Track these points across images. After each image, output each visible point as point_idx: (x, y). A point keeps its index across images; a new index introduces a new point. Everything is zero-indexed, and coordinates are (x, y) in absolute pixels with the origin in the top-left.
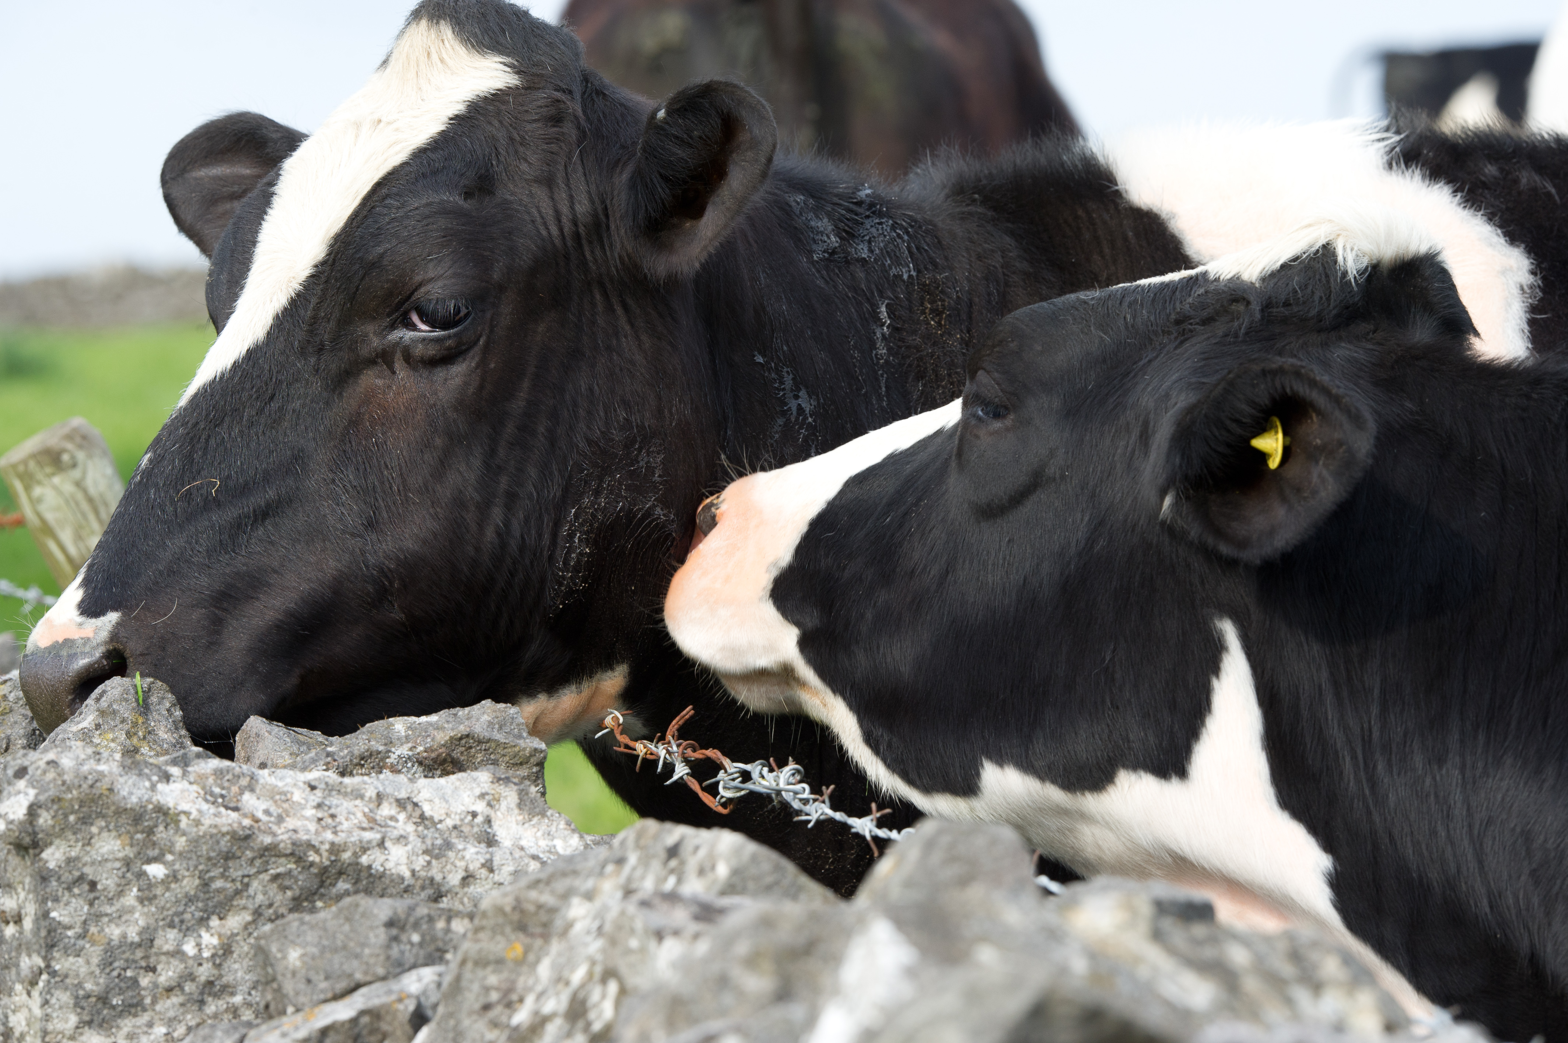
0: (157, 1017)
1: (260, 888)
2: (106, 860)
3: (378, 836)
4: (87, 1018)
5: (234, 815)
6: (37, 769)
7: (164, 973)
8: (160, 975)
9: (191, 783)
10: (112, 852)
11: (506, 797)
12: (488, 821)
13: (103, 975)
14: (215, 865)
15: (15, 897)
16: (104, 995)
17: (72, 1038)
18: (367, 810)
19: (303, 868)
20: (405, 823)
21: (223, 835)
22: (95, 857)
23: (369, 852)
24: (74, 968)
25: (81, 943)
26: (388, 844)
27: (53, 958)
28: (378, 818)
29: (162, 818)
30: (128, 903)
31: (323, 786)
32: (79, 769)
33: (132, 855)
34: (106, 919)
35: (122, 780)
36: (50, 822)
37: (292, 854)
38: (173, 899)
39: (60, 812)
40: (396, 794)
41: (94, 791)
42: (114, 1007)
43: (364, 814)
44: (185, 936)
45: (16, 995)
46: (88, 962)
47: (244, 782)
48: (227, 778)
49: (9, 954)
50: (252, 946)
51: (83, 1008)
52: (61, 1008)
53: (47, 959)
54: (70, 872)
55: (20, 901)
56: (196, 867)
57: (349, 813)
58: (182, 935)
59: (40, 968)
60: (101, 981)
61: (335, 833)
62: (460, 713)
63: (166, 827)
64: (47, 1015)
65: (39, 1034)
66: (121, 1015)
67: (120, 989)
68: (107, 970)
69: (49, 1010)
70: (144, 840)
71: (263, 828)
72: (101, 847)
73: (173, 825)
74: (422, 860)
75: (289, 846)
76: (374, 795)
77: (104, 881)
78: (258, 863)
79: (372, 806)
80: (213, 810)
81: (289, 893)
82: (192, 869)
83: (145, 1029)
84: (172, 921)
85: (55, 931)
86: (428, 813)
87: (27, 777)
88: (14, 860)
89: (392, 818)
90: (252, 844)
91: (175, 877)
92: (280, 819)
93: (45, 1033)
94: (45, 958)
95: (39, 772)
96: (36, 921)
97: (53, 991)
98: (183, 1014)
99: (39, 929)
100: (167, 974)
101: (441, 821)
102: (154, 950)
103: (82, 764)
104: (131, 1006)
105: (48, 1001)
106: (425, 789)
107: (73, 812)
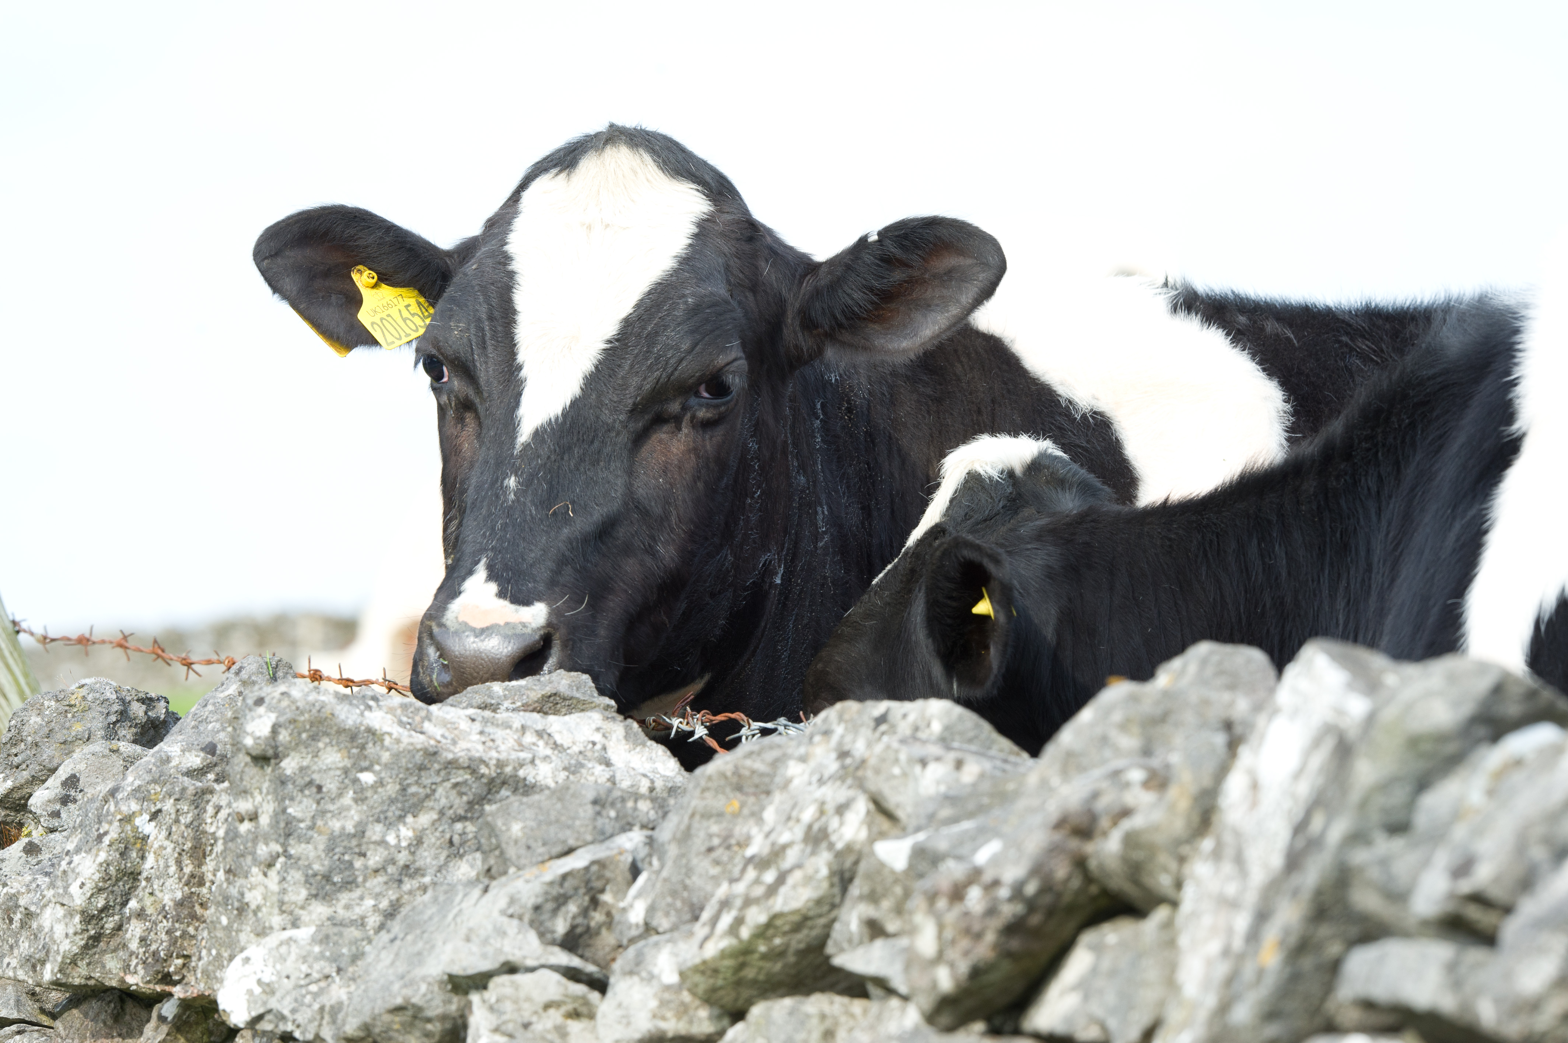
0: (366, 892)
1: (444, 793)
2: (330, 769)
3: (530, 756)
4: (314, 892)
5: (422, 737)
6: (273, 698)
7: (372, 858)
8: (369, 859)
9: (387, 713)
10: (334, 763)
11: (615, 731)
12: (604, 748)
13: (328, 859)
14: (411, 774)
15: (251, 800)
16: (328, 874)
17: (303, 908)
18: (515, 737)
19: (476, 778)
20: (545, 748)
21: (418, 751)
22: (321, 766)
23: (524, 767)
24: (305, 852)
25: (310, 833)
26: (537, 762)
27: (289, 845)
28: (524, 743)
29: (371, 737)
30: (346, 803)
31: (480, 719)
32: (306, 699)
33: (349, 765)
34: (329, 815)
35: (339, 708)
36: (288, 738)
37: (469, 767)
38: (380, 800)
39: (296, 731)
40: (534, 726)
41: (321, 715)
42: (334, 884)
43: (515, 740)
44: (388, 829)
45: (252, 876)
46: (316, 848)
47: (423, 713)
48: (411, 710)
49: (244, 845)
50: (438, 839)
51: (311, 884)
52: (294, 884)
53: (285, 846)
54: (302, 778)
55: (256, 803)
56: (397, 775)
57: (504, 739)
58: (385, 828)
59: (278, 852)
60: (326, 863)
61: (498, 752)
63: (374, 744)
64: (284, 889)
65: (276, 904)
66: (339, 890)
67: (340, 870)
68: (331, 855)
69: (286, 886)
70: (358, 754)
71: (444, 747)
72: (326, 759)
73: (379, 743)
74: (563, 775)
75: (467, 761)
76: (519, 727)
77: (328, 786)
78: (443, 773)
79: (518, 734)
80: (406, 733)
81: (465, 798)
82: (394, 777)
83: (358, 901)
84: (379, 817)
85: (291, 823)
86: (559, 742)
87: (265, 705)
88: (253, 771)
89: (534, 744)
90: (439, 759)
91: (381, 783)
92: (454, 742)
93: (282, 903)
94: (283, 845)
95: (275, 701)
96: (276, 815)
97: (289, 870)
99: (278, 822)
100: (375, 858)
101: (569, 748)
102: (365, 840)
103: (307, 695)
104: (348, 883)
105: (284, 879)
106: (555, 724)
107: (305, 731)
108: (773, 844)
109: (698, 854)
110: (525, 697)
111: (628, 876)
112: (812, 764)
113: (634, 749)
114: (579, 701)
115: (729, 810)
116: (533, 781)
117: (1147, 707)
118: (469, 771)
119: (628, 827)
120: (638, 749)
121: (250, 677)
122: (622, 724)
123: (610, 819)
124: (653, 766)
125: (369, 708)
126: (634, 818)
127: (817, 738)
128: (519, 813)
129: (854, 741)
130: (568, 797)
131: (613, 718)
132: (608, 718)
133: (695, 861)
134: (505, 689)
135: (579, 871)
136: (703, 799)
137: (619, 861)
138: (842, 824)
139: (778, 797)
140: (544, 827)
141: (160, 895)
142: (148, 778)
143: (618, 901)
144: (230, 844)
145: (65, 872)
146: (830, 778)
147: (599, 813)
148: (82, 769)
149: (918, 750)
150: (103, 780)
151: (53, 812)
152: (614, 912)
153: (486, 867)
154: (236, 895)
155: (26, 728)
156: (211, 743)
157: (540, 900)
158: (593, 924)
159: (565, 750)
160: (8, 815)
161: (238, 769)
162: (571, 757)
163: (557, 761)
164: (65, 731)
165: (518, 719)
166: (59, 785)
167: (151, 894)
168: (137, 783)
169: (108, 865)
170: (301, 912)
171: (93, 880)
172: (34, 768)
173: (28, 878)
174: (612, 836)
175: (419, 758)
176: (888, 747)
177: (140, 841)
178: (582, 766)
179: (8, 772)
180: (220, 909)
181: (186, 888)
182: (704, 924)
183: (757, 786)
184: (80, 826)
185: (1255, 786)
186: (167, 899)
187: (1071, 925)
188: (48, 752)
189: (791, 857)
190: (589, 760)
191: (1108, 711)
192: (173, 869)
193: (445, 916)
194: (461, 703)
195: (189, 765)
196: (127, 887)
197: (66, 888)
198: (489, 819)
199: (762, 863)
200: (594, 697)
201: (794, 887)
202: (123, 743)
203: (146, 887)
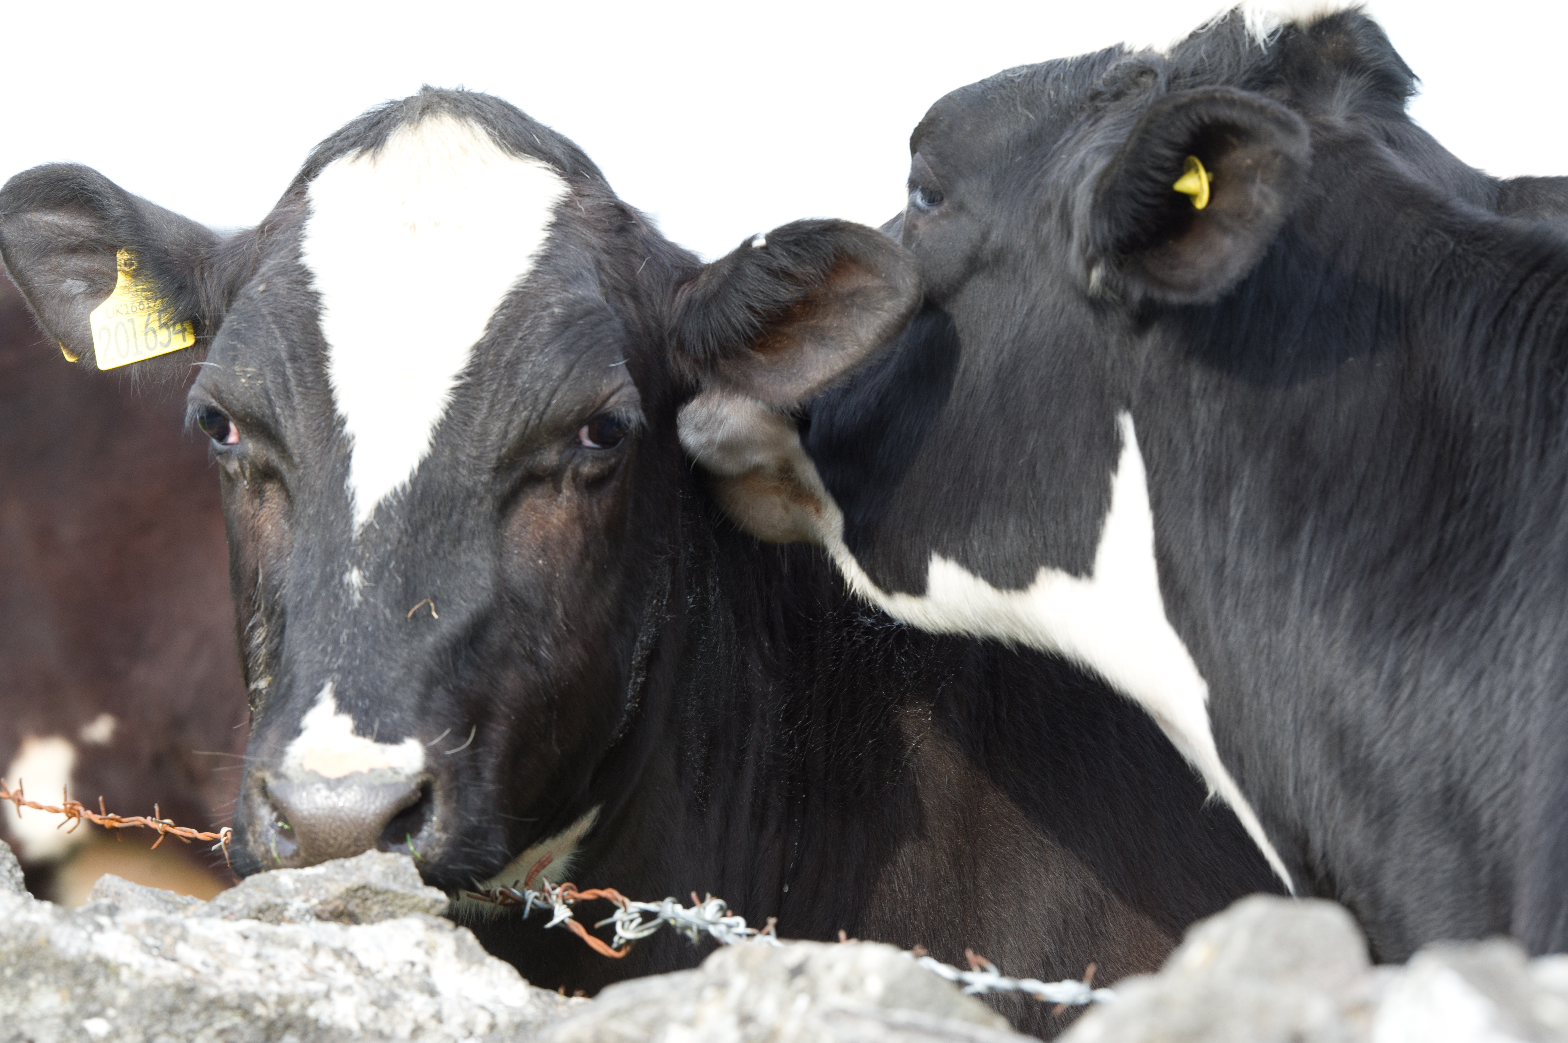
2: (45, 1017)
3: (324, 987)
5: (173, 967)
9: (124, 933)
10: (51, 1008)
11: (442, 945)
12: (427, 970)
14: (159, 1020)
18: (304, 960)
19: (249, 1022)
20: (344, 974)
21: (167, 987)
22: (33, 1013)
23: (316, 1004)
26: (334, 995)
28: (316, 969)
29: (102, 971)
31: (254, 935)
32: (12, 920)
33: (72, 1011)
35: (57, 931)
37: (239, 1007)
40: (331, 943)
41: (31, 942)
43: (303, 964)
56: (139, 1023)
57: (288, 963)
61: (280, 983)
62: (347, 864)
63: (107, 980)
70: (84, 994)
71: (205, 979)
72: (40, 1002)
73: (113, 978)
74: (369, 1012)
75: (236, 998)
76: (310, 945)
77: (44, 1039)
78: (203, 1016)
79: (308, 956)
80: (151, 962)
82: (135, 1024)
86: (364, 964)
89: (331, 969)
90: (197, 997)
91: (117, 1033)
92: (219, 971)
101: (378, 972)
106: (359, 937)
107: (9, 964)
110: (322, 892)
112: (702, 1031)
113: (469, 968)
114: (396, 895)
116: (328, 1022)
118: (239, 1011)
120: (475, 968)
122: (452, 935)
125: (100, 928)
127: (709, 995)
129: (760, 1001)
131: (440, 928)
132: (433, 927)
134: (297, 880)
159: (373, 975)
162: (381, 983)
163: (361, 995)
165: (309, 933)
175: (169, 997)
178: (396, 997)
190: (407, 988)
200: (417, 890)
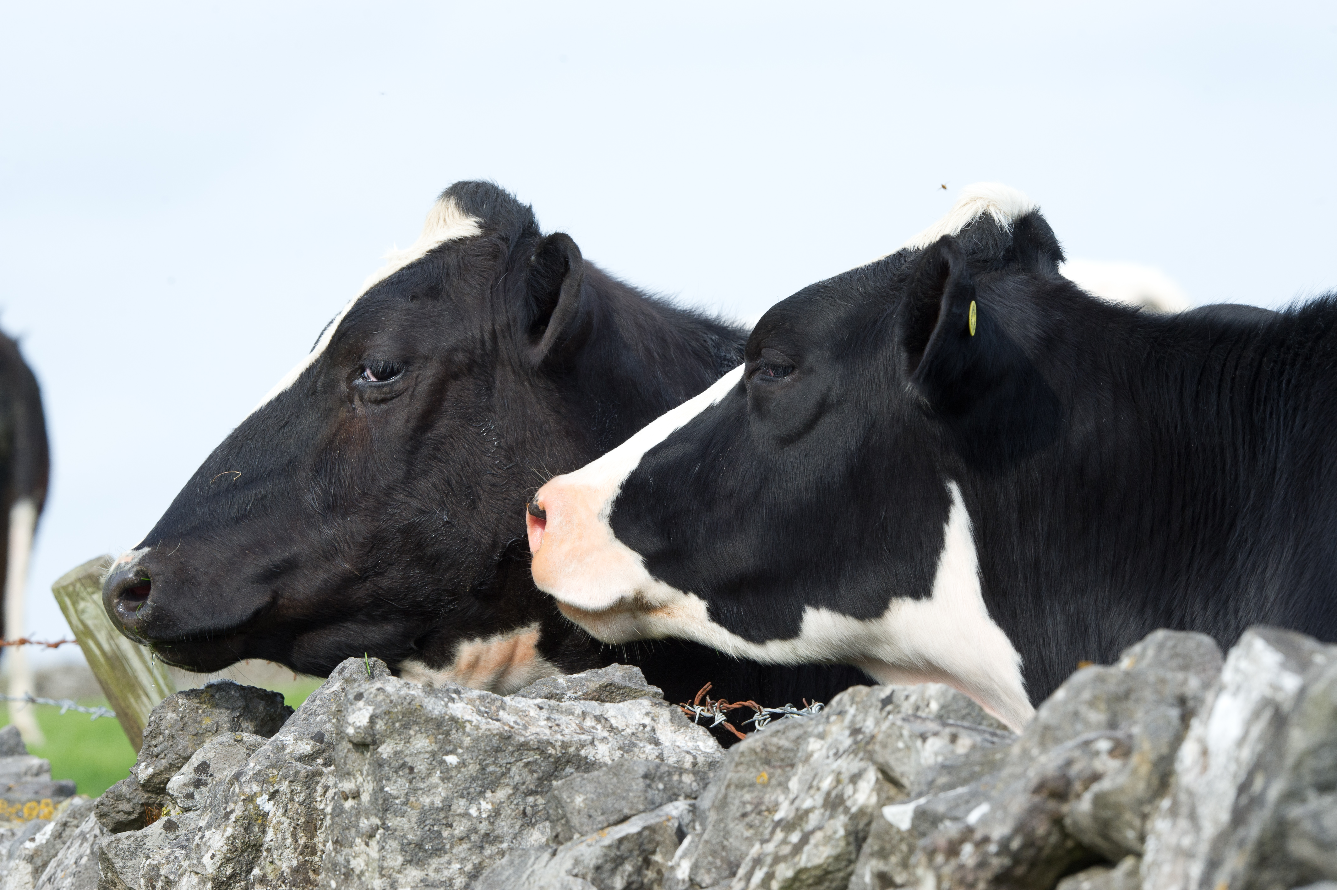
0: (453, 857)
1: (517, 771)
2: (420, 753)
3: (590, 738)
4: (409, 858)
5: (497, 723)
6: (370, 694)
7: (457, 828)
8: (455, 829)
9: (467, 704)
10: (423, 747)
11: (662, 715)
12: (653, 730)
13: (420, 829)
14: (489, 756)
15: (353, 781)
16: (420, 842)
17: (399, 872)
18: (577, 722)
19: (544, 758)
20: (602, 731)
21: (494, 736)
22: (413, 750)
23: (585, 748)
24: (400, 824)
25: (404, 808)
26: (596, 743)
27: (387, 818)
28: (585, 727)
29: (454, 725)
30: (434, 782)
31: (547, 707)
32: (398, 694)
33: (436, 749)
34: (420, 792)
35: (426, 700)
36: (383, 727)
37: (538, 748)
38: (463, 779)
39: (390, 721)
40: (593, 712)
41: (411, 706)
42: (426, 851)
44: (470, 803)
45: (356, 846)
46: (409, 821)
47: (498, 703)
48: (487, 701)
49: (349, 820)
50: (514, 811)
51: (406, 852)
52: (392, 852)
53: (383, 819)
54: (397, 761)
55: (358, 783)
56: (477, 757)
57: (567, 724)
58: (468, 802)
59: (377, 825)
60: (418, 833)
61: (562, 735)
62: (600, 671)
63: (457, 731)
64: (383, 856)
65: (377, 870)
66: (430, 856)
67: (430, 838)
68: (422, 826)
69: (385, 853)
70: (444, 739)
71: (517, 732)
72: (416, 744)
73: (461, 729)
74: (618, 753)
75: (536, 743)
76: (580, 713)
77: (419, 767)
78: (516, 754)
79: (579, 719)
80: (484, 721)
81: (535, 775)
82: (474, 758)
83: (446, 865)
84: (463, 793)
85: (388, 800)
86: (615, 725)
87: (364, 699)
88: (354, 756)
89: (593, 728)
90: (512, 742)
91: (464, 763)
92: (525, 727)
93: (382, 868)
94: (381, 819)
95: (372, 696)
96: (375, 793)
97: (387, 840)
98: (470, 855)
99: (376, 799)
100: (460, 828)
101: (623, 730)
102: (451, 813)
103: (399, 690)
104: (437, 850)
105: (383, 848)
106: (611, 710)
107: (398, 720)
108: (797, 810)
109: (734, 819)
110: (585, 688)
111: (675, 839)
112: (829, 740)
113: (679, 730)
114: (631, 690)
115: (760, 780)
116: (594, 759)
117: (1112, 686)
118: (538, 752)
119: (674, 797)
120: (682, 730)
121: (351, 676)
122: (668, 709)
123: (659, 790)
124: (695, 744)
125: (453, 700)
126: (679, 790)
127: (833, 718)
128: (581, 787)
129: (865, 721)
130: (621, 773)
131: (660, 704)
132: (656, 704)
133: (731, 825)
134: (568, 681)
135: (633, 835)
136: (738, 772)
137: (667, 826)
138: (855, 791)
139: (800, 769)
140: (603, 799)
141: (279, 863)
142: (267, 763)
143: (667, 861)
144: (337, 818)
145: (198, 845)
146: (844, 752)
147: (649, 786)
148: (212, 757)
149: (919, 727)
150: (229, 766)
151: (188, 794)
152: (664, 870)
153: (554, 834)
154: (343, 862)
155: (163, 723)
156: (319, 732)
157: (600, 861)
158: (646, 881)
159: (620, 732)
160: (150, 798)
161: (342, 754)
162: (625, 737)
163: (613, 742)
164: (196, 725)
165: (579, 707)
166: (192, 770)
167: (272, 862)
168: (258, 768)
169: (234, 838)
170: (398, 876)
171: (222, 852)
172: (172, 756)
173: (167, 851)
174: (661, 805)
175: (495, 741)
176: (893, 724)
177: (261, 817)
178: (635, 745)
179: (149, 760)
180: (330, 874)
181: (301, 857)
182: (740, 879)
183: (783, 760)
184: (210, 806)
185: (1205, 752)
186: (285, 867)
187: (1052, 875)
188: (183, 742)
189: (813, 820)
190: (641, 741)
191: (1079, 691)
192: (289, 841)
193: (520, 877)
194: (530, 693)
195: (301, 751)
196: (251, 857)
197: (200, 858)
198: (556, 792)
199: (788, 826)
200: (644, 686)
201: (816, 846)
202: (246, 734)
203: (267, 857)
